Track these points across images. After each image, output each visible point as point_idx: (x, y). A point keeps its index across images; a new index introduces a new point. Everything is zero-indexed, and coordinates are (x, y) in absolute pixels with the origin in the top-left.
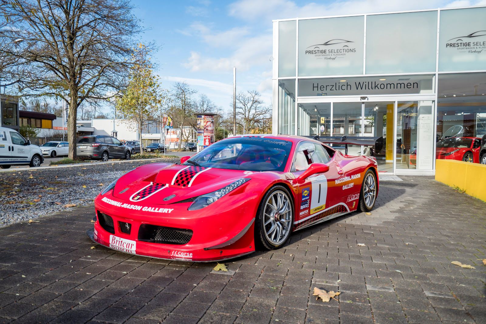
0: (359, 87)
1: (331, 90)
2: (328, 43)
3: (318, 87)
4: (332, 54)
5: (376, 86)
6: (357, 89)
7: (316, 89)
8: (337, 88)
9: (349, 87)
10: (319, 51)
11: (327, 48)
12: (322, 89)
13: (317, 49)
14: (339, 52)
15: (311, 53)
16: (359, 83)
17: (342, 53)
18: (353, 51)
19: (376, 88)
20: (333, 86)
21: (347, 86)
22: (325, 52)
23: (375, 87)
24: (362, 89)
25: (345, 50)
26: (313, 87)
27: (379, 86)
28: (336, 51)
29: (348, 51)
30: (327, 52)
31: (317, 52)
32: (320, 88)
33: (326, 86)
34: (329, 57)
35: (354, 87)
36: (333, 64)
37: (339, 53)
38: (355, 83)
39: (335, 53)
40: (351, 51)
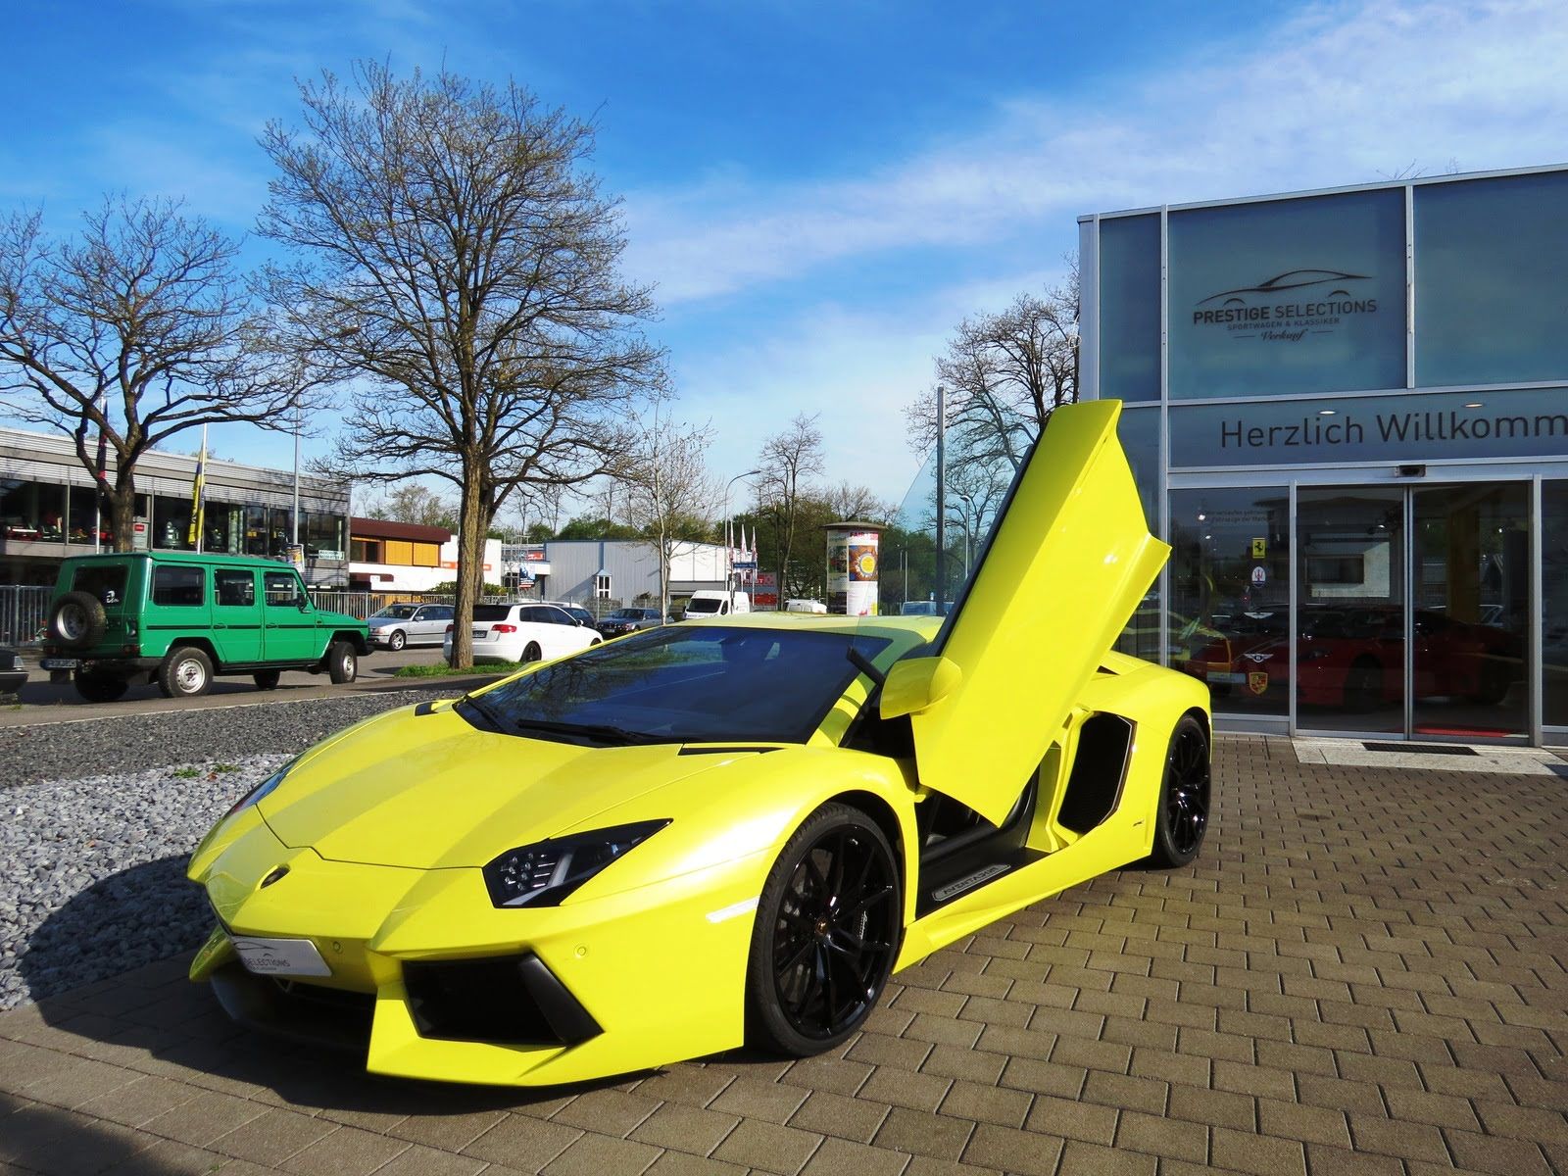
0: (1394, 434)
1: (1287, 443)
2: (1275, 285)
3: (1239, 434)
4: (1292, 321)
5: (1457, 424)
6: (1386, 437)
7: (1232, 441)
8: (1312, 437)
9: (1354, 431)
10: (1242, 314)
11: (1272, 300)
12: (1253, 440)
13: (1234, 306)
14: (1314, 312)
15: (1214, 318)
16: (1394, 418)
17: (1327, 316)
18: (1367, 308)
19: (1459, 432)
20: (1297, 428)
21: (1349, 427)
22: (1263, 313)
23: (1454, 431)
24: (1402, 437)
25: (1335, 307)
26: (1225, 434)
27: (1468, 428)
28: (1303, 311)
29: (1347, 309)
30: (1272, 313)
31: (1235, 314)
32: (1250, 437)
33: (1271, 430)
34: (1277, 331)
35: (1372, 431)
36: (1293, 355)
37: (1315, 317)
38: (1378, 417)
39: (1299, 319)
40: (1358, 309)
